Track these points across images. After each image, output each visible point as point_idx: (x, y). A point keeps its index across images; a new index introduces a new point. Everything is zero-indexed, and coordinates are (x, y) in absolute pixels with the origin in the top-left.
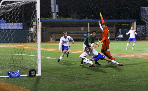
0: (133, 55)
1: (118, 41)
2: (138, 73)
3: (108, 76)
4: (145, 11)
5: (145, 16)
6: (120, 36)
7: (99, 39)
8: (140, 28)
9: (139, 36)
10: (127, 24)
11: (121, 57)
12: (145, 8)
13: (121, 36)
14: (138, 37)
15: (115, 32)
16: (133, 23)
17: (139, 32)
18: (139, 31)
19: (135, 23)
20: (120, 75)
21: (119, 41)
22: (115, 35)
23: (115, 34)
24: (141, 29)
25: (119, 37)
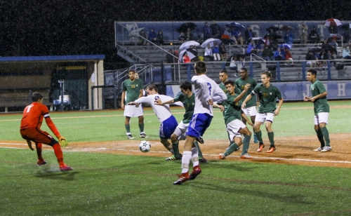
0: (104, 147)
1: (57, 110)
2: (123, 190)
3: (49, 199)
4: (125, 30)
5: (125, 45)
6: (62, 97)
7: (6, 109)
8: (114, 76)
9: (111, 97)
10: (81, 68)
11: (72, 152)
12: (125, 25)
13: (66, 98)
14: (109, 100)
15: (48, 88)
16: (95, 65)
17: (113, 86)
18: (111, 84)
19: (101, 62)
20: (80, 197)
21: (61, 111)
22: (48, 98)
23: (48, 94)
24: (116, 79)
25: (60, 100)
